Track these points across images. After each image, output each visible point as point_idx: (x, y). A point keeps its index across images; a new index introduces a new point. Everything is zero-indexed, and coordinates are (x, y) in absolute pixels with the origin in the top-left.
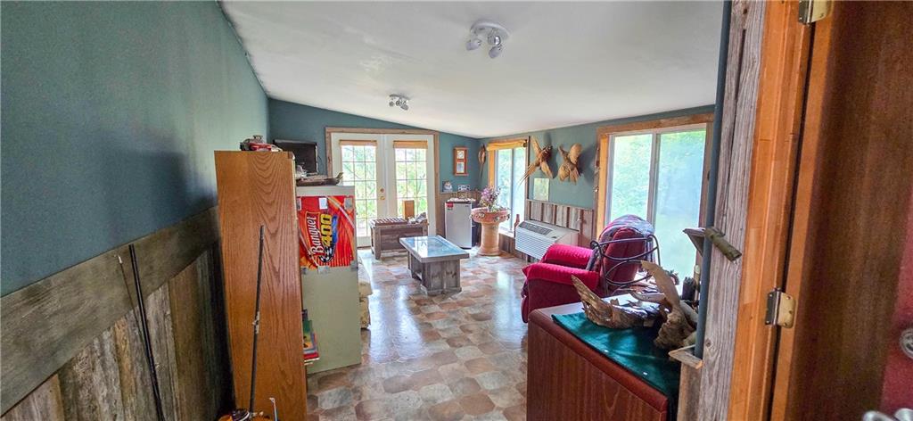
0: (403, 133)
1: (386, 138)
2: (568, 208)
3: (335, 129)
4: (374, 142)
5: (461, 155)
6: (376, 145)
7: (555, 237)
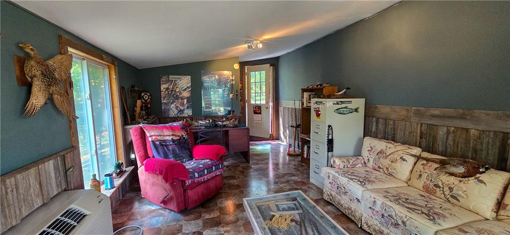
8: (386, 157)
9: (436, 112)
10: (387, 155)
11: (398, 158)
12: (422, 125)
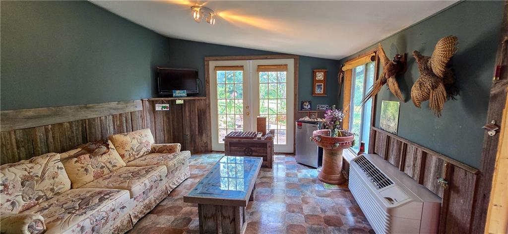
0: (266, 58)
1: (251, 64)
2: (425, 155)
3: (211, 58)
4: (241, 67)
5: (320, 76)
6: (243, 70)
7: (390, 199)
8: (42, 178)
9: (31, 113)
10: (39, 176)
11: (56, 170)
12: (15, 132)
